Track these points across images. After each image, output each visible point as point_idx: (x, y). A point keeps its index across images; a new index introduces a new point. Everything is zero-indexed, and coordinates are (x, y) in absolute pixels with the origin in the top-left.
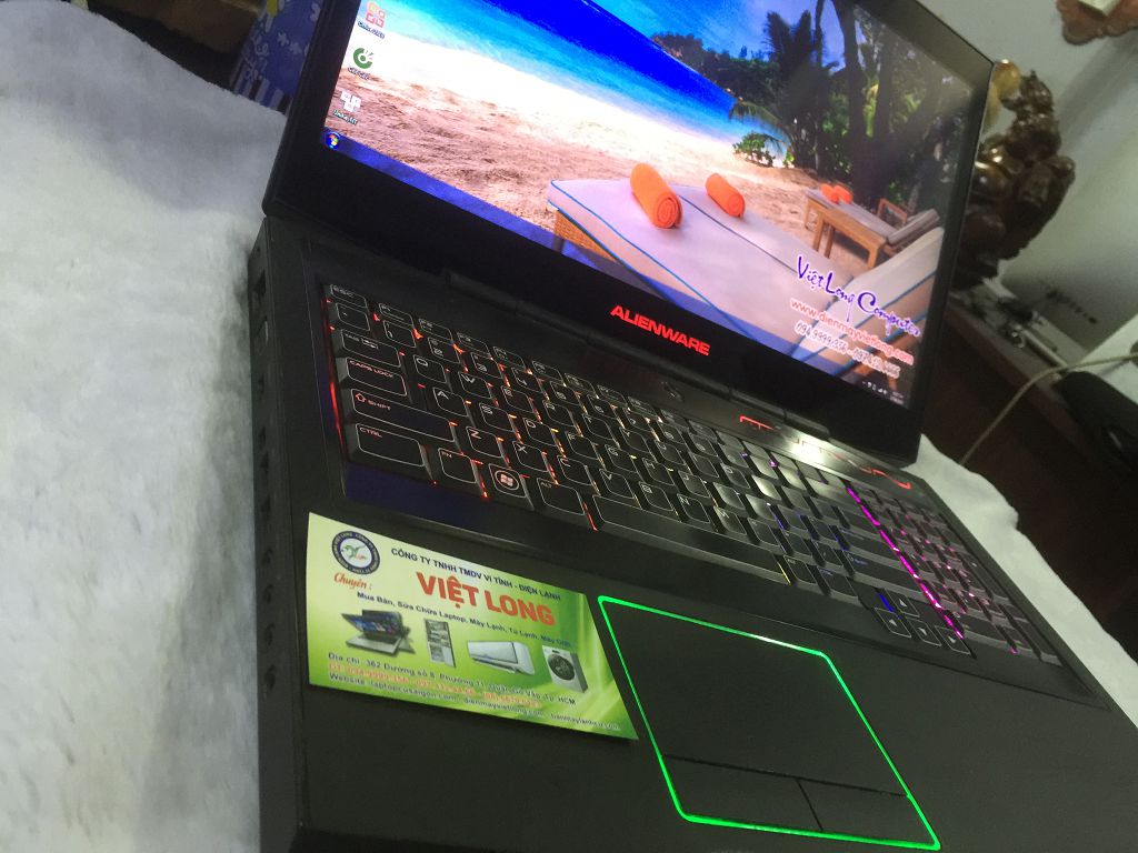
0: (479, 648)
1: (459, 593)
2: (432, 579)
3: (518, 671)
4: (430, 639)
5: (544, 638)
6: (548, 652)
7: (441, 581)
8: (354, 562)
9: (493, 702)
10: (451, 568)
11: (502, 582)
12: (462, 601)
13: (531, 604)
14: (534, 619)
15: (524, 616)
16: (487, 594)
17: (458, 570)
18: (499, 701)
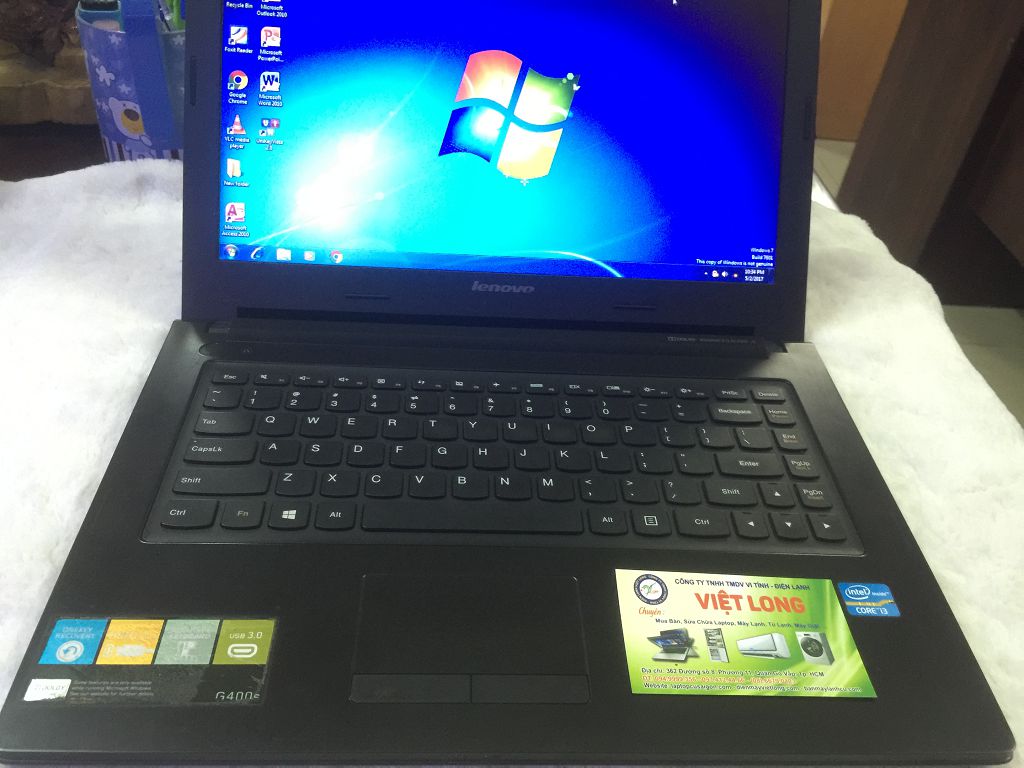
0: (746, 645)
1: (727, 602)
2: (707, 596)
3: (777, 657)
4: (710, 644)
5: (797, 625)
6: (801, 636)
7: (713, 596)
8: (651, 597)
9: (759, 685)
10: (720, 584)
11: (761, 585)
12: (730, 608)
13: (785, 599)
14: (788, 610)
15: (780, 610)
16: (750, 598)
17: (725, 584)
18: (763, 684)
